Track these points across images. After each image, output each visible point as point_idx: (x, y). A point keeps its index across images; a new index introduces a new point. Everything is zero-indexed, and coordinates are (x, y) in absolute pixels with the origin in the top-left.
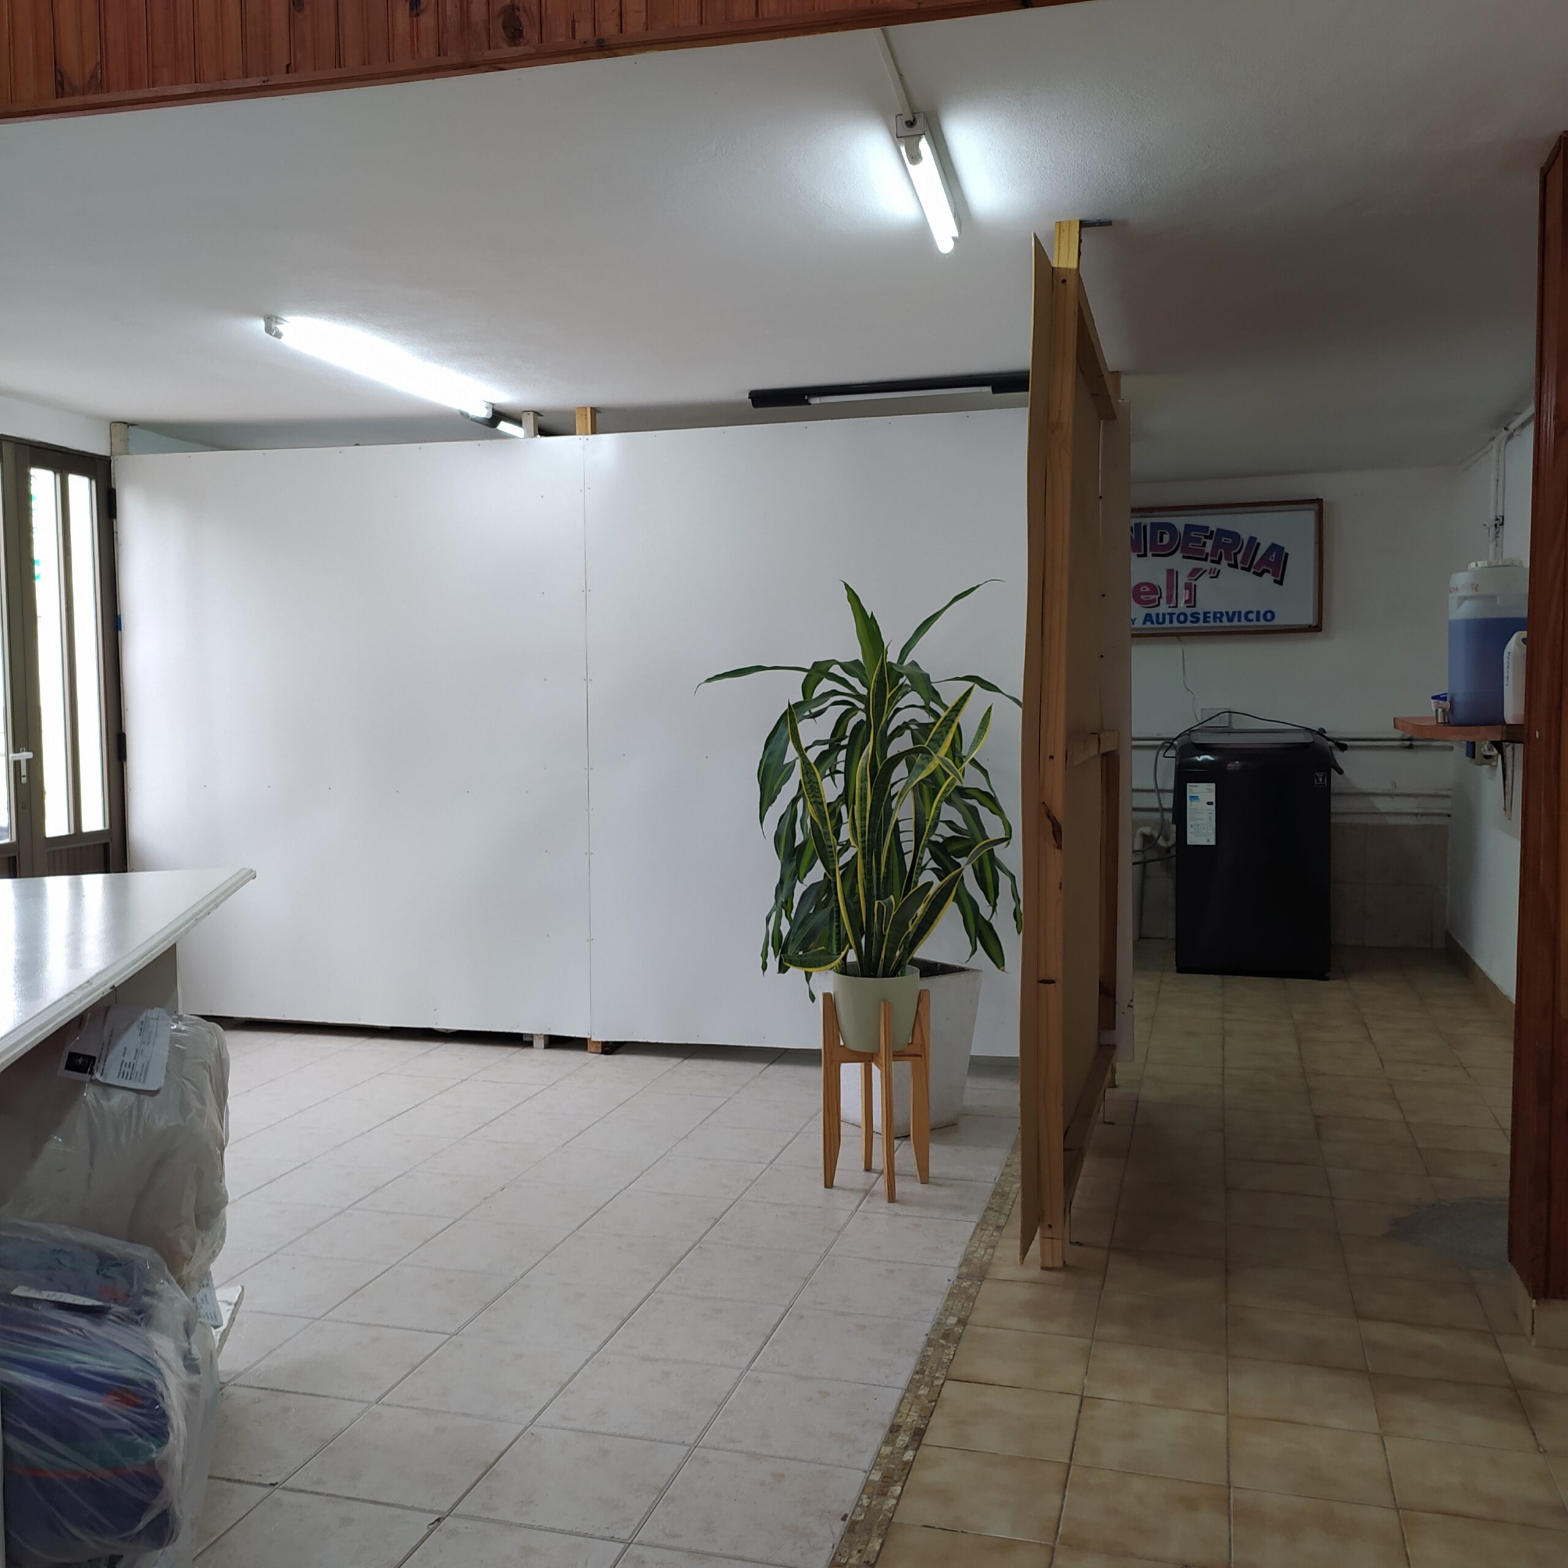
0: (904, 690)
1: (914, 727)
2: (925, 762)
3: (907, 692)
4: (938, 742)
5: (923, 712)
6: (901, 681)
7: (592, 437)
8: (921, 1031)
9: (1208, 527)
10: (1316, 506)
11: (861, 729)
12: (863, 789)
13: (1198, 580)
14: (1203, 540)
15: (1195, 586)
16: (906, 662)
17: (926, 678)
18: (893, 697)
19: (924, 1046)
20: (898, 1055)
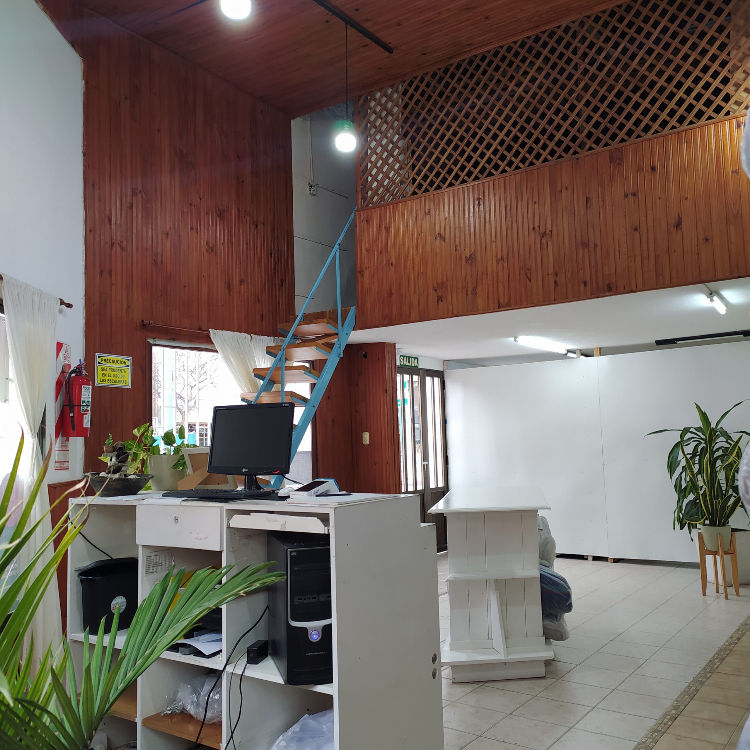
0: (718, 436)
1: (723, 448)
2: (727, 459)
3: (719, 437)
4: (732, 453)
5: (726, 443)
6: (717, 433)
7: (600, 357)
8: (733, 545)
11: (704, 449)
12: (707, 468)
16: (719, 427)
17: (726, 432)
18: (715, 439)
19: (734, 550)
20: (726, 553)
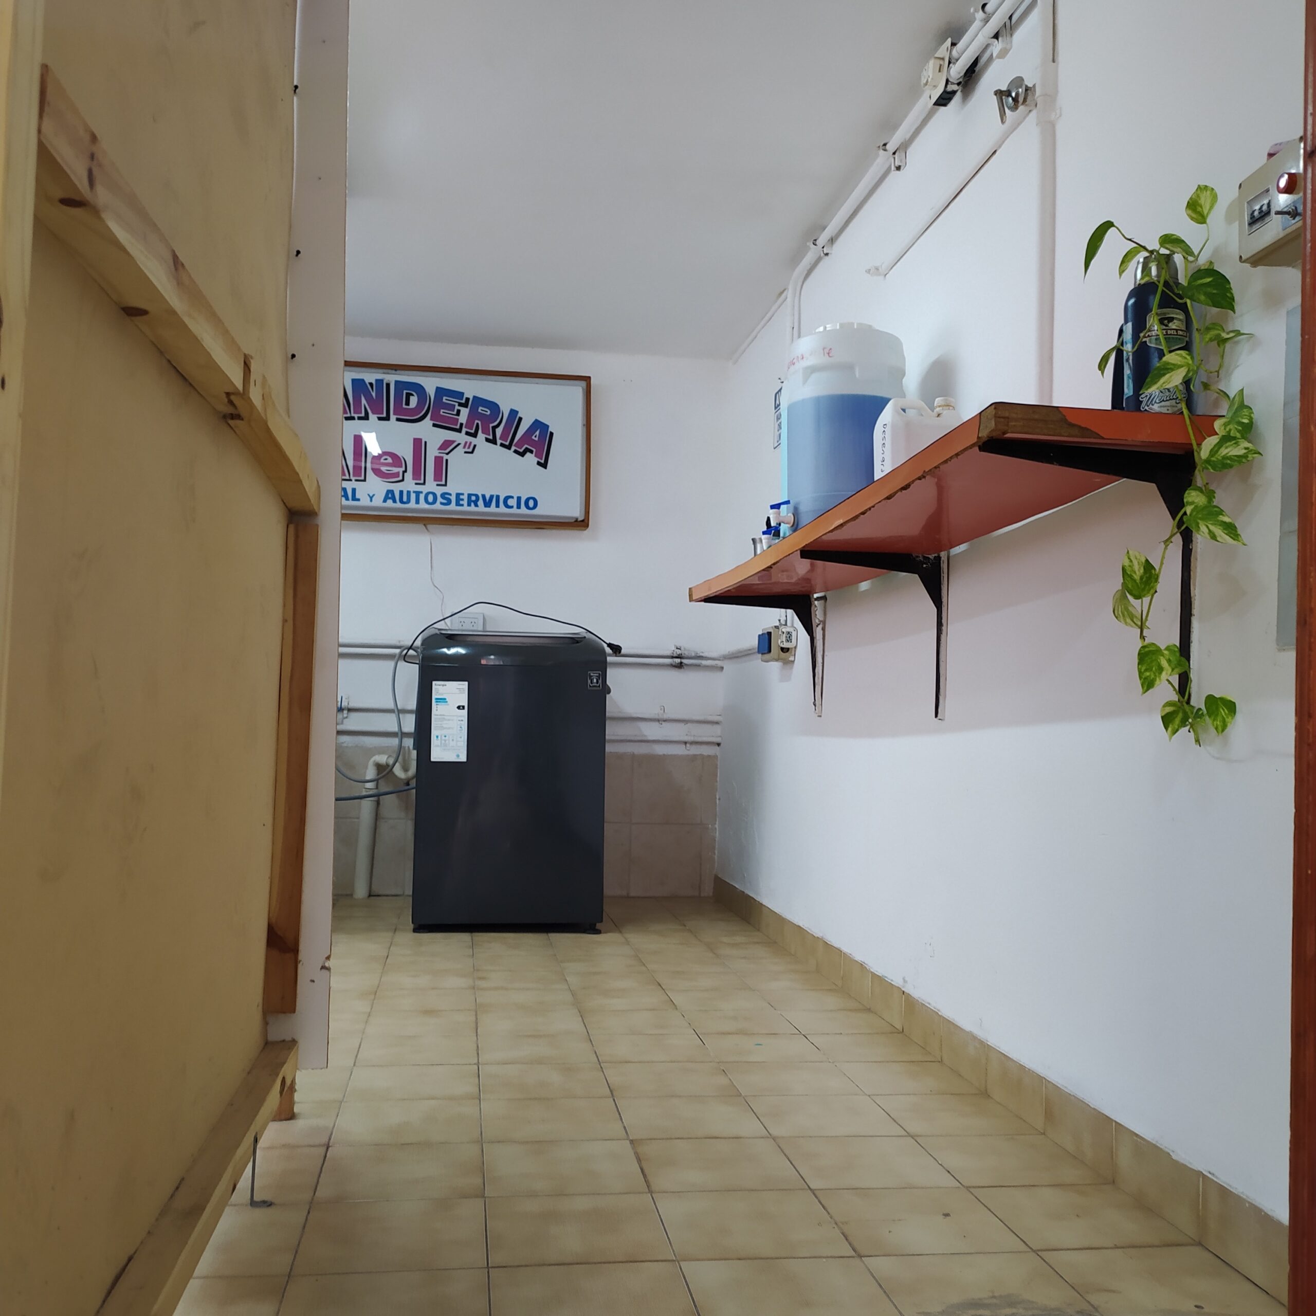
9: (463, 394)
10: (584, 384)
13: (450, 455)
14: (457, 407)
15: (447, 460)
